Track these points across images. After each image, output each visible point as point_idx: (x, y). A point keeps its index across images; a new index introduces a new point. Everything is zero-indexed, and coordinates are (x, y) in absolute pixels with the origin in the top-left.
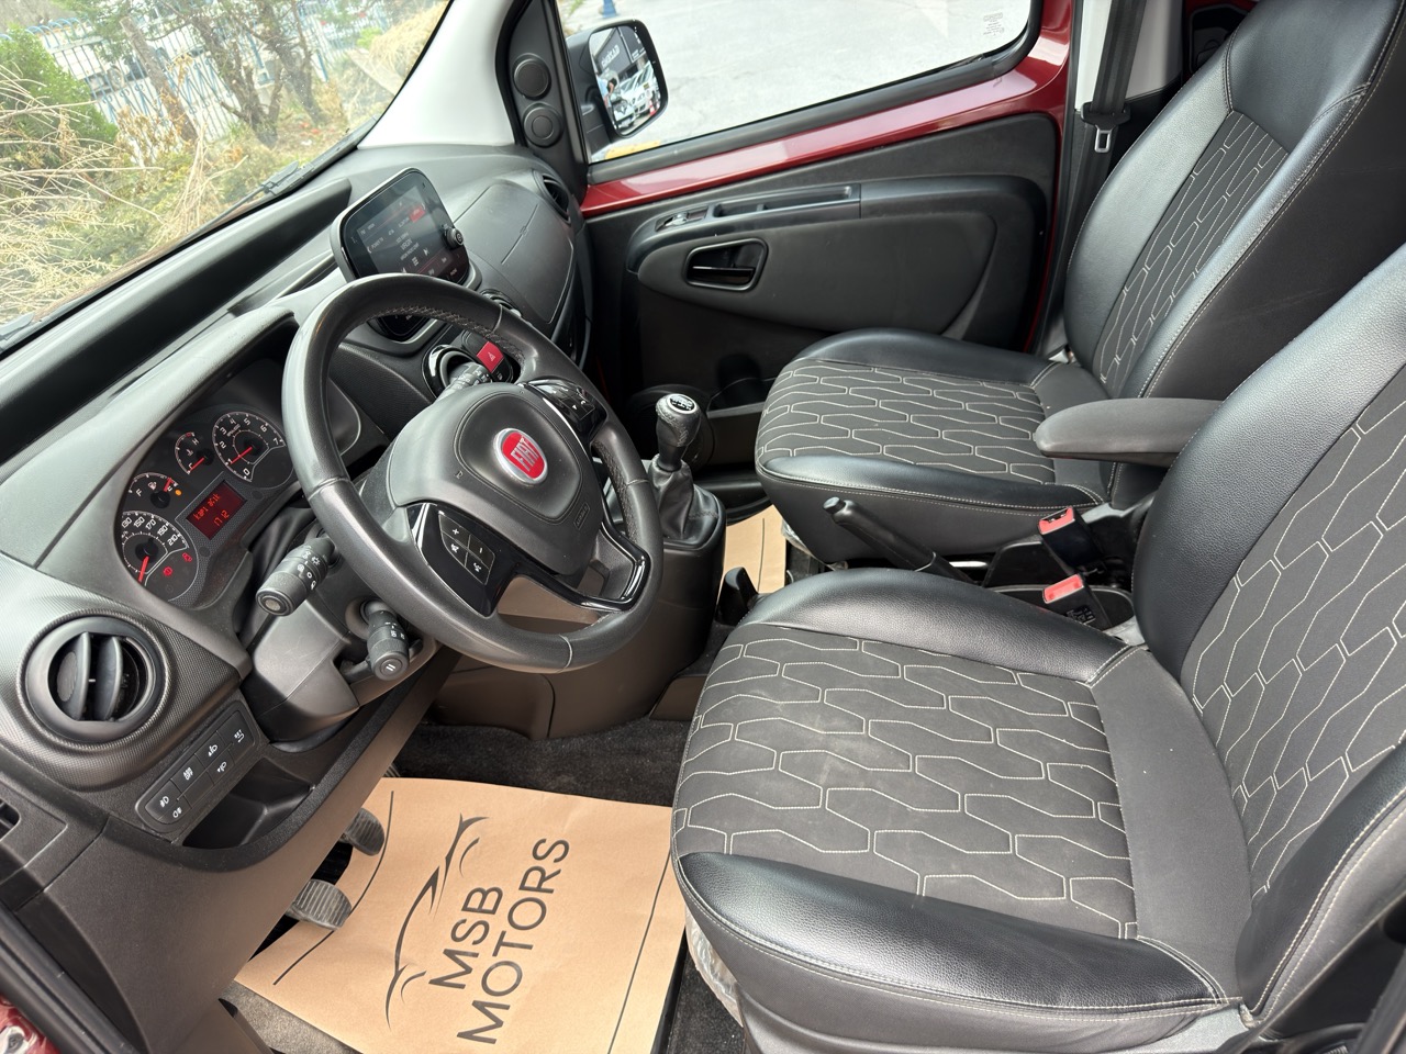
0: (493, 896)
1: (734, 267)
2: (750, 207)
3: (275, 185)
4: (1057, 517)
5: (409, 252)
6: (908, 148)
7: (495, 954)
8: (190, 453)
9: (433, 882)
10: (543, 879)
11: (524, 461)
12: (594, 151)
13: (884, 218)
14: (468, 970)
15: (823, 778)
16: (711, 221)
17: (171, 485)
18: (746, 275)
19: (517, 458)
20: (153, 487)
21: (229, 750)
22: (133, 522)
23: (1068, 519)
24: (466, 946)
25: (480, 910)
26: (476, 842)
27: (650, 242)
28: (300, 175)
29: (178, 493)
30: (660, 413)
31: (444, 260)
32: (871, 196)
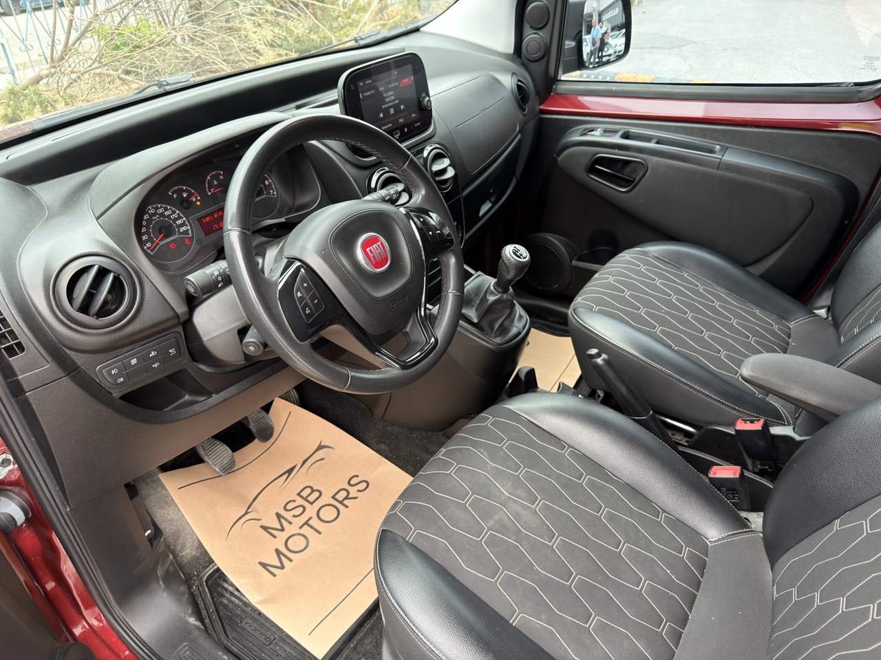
0: (316, 494)
1: (622, 174)
2: (647, 139)
3: (362, 39)
4: (752, 422)
5: (390, 104)
6: (771, 133)
7: (300, 528)
8: (215, 183)
9: (290, 471)
10: (347, 498)
11: (374, 256)
12: (564, 73)
13: (733, 175)
14: (282, 530)
15: (491, 523)
16: (617, 139)
17: (196, 197)
18: (626, 182)
19: (369, 253)
20: (185, 196)
21: (164, 358)
22: (165, 211)
23: (757, 426)
24: (288, 515)
25: (306, 499)
26: (322, 459)
27: (573, 141)
28: (379, 37)
29: (198, 203)
30: (503, 254)
31: (414, 115)
32: (730, 158)
